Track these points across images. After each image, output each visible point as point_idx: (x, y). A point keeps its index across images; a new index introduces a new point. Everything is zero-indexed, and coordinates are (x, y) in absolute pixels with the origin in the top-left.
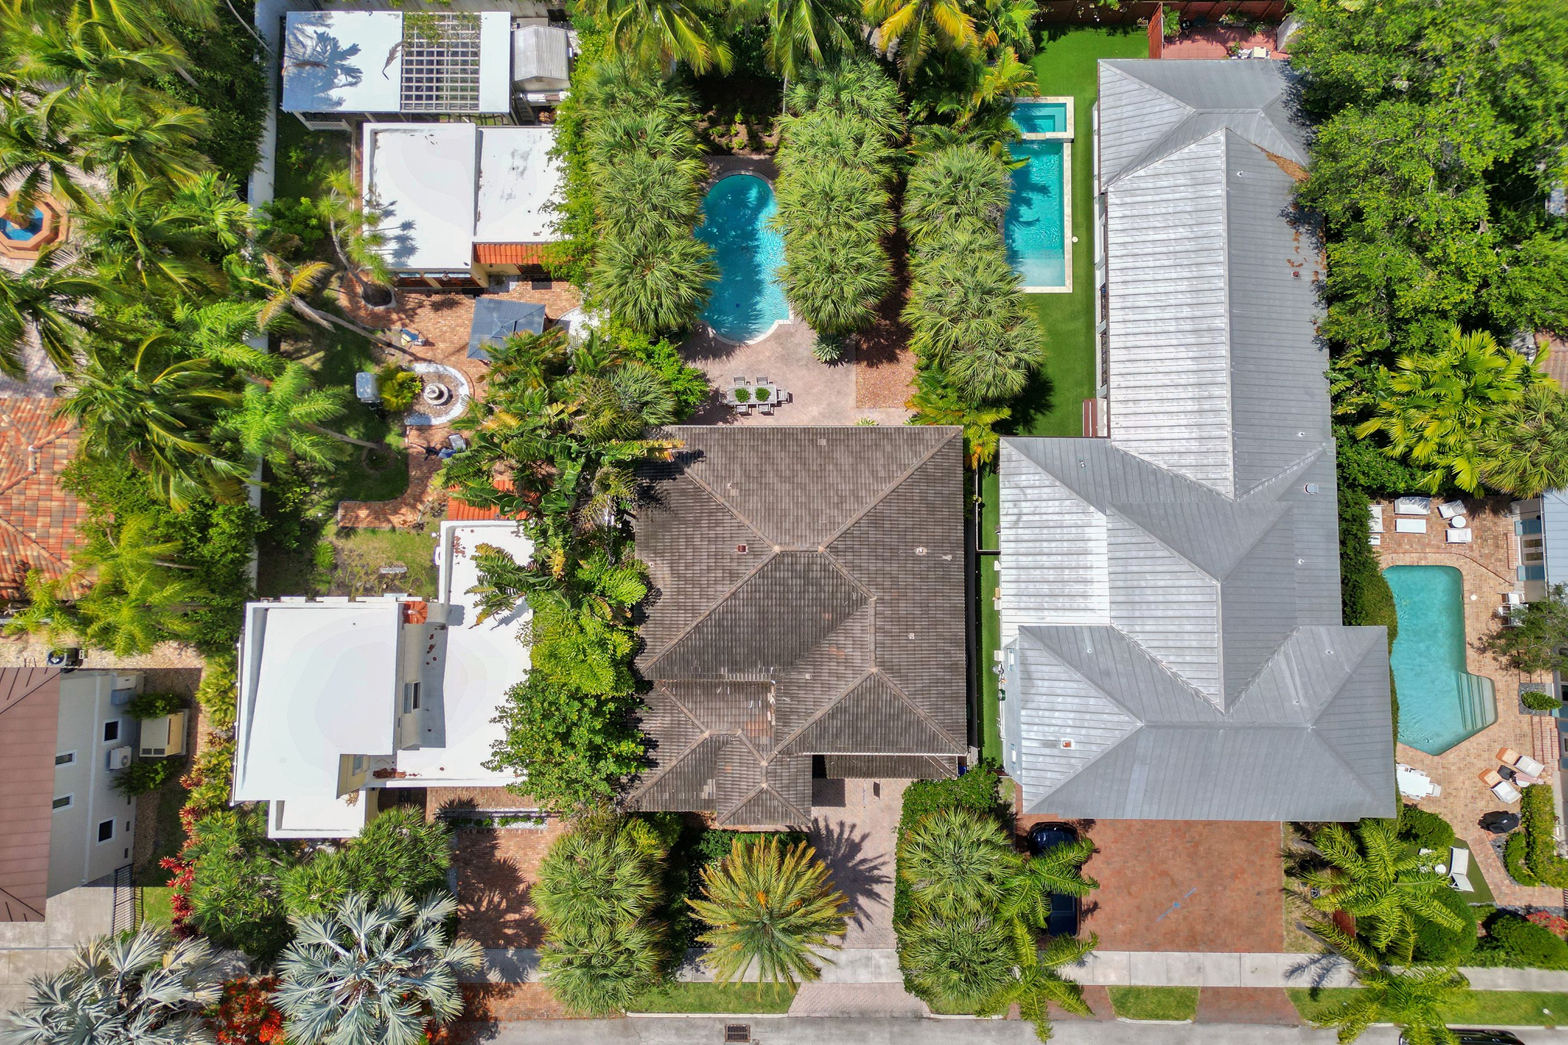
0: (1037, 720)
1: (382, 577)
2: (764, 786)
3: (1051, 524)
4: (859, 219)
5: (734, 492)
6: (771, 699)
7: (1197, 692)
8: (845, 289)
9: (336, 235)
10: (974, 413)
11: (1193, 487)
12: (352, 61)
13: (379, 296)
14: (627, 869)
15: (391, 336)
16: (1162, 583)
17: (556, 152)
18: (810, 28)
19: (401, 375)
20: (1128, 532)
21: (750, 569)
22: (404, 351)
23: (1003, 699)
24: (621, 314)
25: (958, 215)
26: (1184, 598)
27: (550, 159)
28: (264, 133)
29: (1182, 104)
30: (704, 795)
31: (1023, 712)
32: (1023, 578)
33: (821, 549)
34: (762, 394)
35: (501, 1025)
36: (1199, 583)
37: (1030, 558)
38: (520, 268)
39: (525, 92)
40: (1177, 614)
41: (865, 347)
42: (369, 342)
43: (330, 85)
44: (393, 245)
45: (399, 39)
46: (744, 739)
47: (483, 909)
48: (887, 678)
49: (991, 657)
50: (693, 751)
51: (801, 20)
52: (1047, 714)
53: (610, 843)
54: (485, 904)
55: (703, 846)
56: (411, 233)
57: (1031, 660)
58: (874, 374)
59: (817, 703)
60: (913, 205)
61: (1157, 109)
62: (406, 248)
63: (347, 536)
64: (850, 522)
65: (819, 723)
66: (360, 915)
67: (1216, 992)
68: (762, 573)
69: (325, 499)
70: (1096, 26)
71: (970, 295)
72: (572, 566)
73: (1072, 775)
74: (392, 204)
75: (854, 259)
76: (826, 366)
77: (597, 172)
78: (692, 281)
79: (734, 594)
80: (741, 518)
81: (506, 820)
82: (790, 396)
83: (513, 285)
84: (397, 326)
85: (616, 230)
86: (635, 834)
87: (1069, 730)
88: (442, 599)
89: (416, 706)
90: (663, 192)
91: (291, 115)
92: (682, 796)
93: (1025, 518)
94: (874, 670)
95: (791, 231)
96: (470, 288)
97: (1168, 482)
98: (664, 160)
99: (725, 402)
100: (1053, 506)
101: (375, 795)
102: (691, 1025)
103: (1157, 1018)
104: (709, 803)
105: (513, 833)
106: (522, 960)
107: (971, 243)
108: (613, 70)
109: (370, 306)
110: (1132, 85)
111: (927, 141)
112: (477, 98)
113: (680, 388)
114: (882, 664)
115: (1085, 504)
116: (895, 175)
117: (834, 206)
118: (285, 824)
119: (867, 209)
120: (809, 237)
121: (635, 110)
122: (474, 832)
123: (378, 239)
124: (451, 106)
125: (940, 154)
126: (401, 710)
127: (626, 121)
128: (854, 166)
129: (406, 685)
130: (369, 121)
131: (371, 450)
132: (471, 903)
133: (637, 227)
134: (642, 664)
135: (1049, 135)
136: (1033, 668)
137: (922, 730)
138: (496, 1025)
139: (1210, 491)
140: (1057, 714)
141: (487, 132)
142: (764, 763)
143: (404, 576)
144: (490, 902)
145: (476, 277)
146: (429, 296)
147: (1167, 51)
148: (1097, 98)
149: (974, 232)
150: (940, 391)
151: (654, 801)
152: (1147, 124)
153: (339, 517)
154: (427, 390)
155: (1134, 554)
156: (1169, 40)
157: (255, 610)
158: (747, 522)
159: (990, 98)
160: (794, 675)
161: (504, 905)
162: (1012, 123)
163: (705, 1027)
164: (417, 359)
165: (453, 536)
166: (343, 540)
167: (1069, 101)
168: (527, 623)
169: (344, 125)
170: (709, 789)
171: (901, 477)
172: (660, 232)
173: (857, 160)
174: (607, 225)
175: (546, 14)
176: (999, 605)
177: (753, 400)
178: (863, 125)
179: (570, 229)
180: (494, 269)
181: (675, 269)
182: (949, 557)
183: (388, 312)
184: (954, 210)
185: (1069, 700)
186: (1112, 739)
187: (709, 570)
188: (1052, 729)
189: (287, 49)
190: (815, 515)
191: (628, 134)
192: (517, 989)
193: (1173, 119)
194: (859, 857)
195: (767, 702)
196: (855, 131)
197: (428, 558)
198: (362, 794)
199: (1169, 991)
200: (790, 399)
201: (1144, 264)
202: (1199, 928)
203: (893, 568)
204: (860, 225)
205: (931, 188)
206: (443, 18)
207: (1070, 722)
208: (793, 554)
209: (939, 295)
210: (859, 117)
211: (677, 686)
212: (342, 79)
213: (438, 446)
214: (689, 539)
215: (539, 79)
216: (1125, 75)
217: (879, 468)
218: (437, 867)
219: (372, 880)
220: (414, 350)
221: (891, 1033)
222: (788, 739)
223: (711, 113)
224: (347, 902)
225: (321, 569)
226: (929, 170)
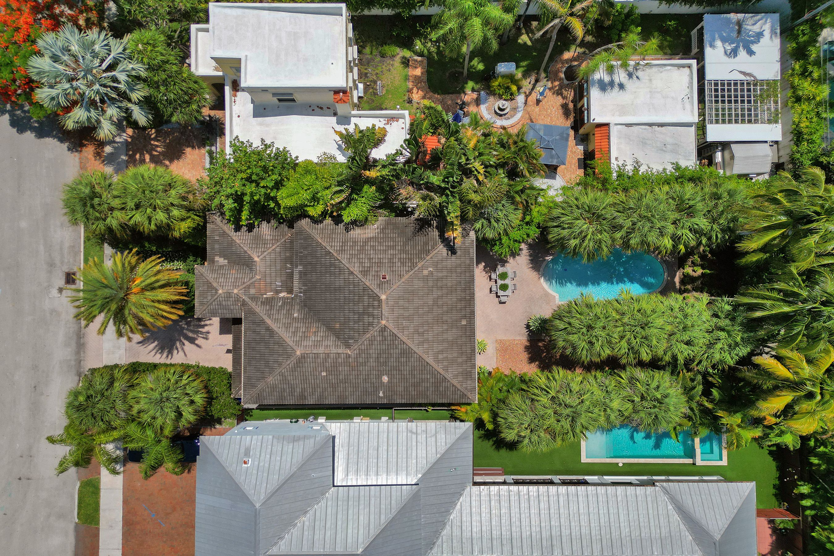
0: (264, 445)
1: (375, 82)
2: (220, 291)
3: (409, 452)
4: (629, 343)
5: (425, 272)
6: (282, 295)
7: (281, 538)
8: (575, 336)
9: (613, 46)
10: (489, 408)
11: (437, 534)
12: (742, 53)
13: (571, 74)
14: (161, 216)
15: (543, 82)
16: (361, 518)
17: (677, 167)
18: (774, 312)
19: (514, 88)
20: (399, 498)
21: (369, 282)
22: (533, 89)
23: (291, 422)
24: (556, 205)
25: (633, 401)
26: (350, 531)
27: (673, 164)
28: (688, 6)
29: (722, 532)
30: (217, 258)
31: (271, 437)
32: (371, 435)
33: (384, 322)
34: (504, 287)
35: (76, 154)
36: (360, 540)
37: (385, 440)
38: (593, 151)
39: (723, 151)
40: (339, 527)
41: (540, 344)
42: (539, 70)
43: (724, 40)
44: (607, 79)
45: (759, 77)
46: (253, 280)
47: (152, 142)
48: (293, 361)
49: (322, 415)
50: (245, 252)
51: (780, 307)
52: (269, 450)
53: (181, 207)
54: (156, 143)
55: (191, 258)
56: (616, 88)
57: (307, 441)
58: (521, 349)
59: (277, 320)
60: (641, 374)
61: (718, 517)
62: (603, 87)
63: (403, 63)
64: (404, 339)
65: (263, 322)
66: (127, 71)
67: (96, 535)
68: (366, 289)
69: (428, 50)
70: (780, 478)
71: (570, 409)
72: (370, 182)
73: (224, 465)
74: (637, 77)
75: (598, 340)
76: (526, 322)
77: (662, 192)
78: (580, 247)
79: (352, 273)
80: (406, 277)
81: (211, 153)
82: (504, 303)
83: (581, 148)
84: (549, 84)
85: (618, 202)
86: (189, 220)
87: (256, 463)
88: (355, 112)
89: (280, 100)
90: (646, 229)
91: (701, 20)
92: (217, 246)
93: (414, 436)
94: (298, 353)
95: (619, 303)
96: (578, 124)
97: (440, 519)
98: (671, 229)
99: (499, 267)
100: (422, 453)
101: (220, 82)
102: (77, 253)
103: (79, 503)
104: (213, 261)
105: (202, 157)
106: (119, 164)
107: (611, 409)
108: (739, 198)
109: (564, 69)
110: (737, 503)
111: (690, 384)
112: (717, 122)
113: (503, 241)
114: (303, 357)
115: (423, 472)
116: (664, 363)
117: (638, 329)
118: (200, 34)
119: (636, 348)
120: (614, 314)
121: (709, 211)
122: (204, 137)
123: (610, 70)
124: (711, 109)
125: (680, 391)
126: (274, 91)
127: (700, 206)
128: (668, 340)
129: (291, 94)
130: (698, 64)
131: (462, 73)
132: (156, 136)
133: (619, 214)
134: (304, 223)
135: (698, 451)
136: (301, 443)
137: (258, 380)
138: (77, 151)
139: (434, 544)
140: (268, 456)
141: (693, 129)
142: (236, 291)
143: (375, 94)
144: (157, 146)
145: (585, 126)
146: (572, 102)
147: (763, 521)
148: (727, 480)
149: (620, 411)
150: (505, 388)
151: (213, 231)
152: (707, 511)
153: (416, 58)
154: (504, 102)
155: (383, 502)
156: (771, 522)
157: (341, 8)
158: (403, 280)
159: (724, 421)
160: (297, 307)
161: (155, 153)
162: (704, 432)
163: (75, 261)
164: (527, 96)
165: (399, 118)
166: (400, 60)
167: (724, 462)
168: (335, 159)
169: (695, 50)
170: (221, 261)
171: (439, 368)
172: (616, 228)
173: (673, 342)
174: (622, 196)
175: (781, 161)
176: (357, 420)
177: (500, 282)
178: (701, 345)
179: (620, 176)
180: (591, 137)
181: (589, 237)
182: (381, 394)
183: (561, 79)
184: (637, 399)
185: (278, 464)
186: (248, 488)
187: (370, 259)
188: (258, 454)
189: (751, 15)
190: (409, 318)
191: (690, 207)
192: (100, 162)
193: (710, 527)
194: (186, 343)
195: (281, 292)
196: (696, 341)
197: (388, 106)
198: (221, 74)
199: (97, 509)
200: (501, 303)
201: (601, 508)
202: (138, 527)
203: (372, 363)
204: (624, 343)
205: (654, 385)
206: (776, 102)
207: (261, 464)
208: (380, 306)
209: (571, 391)
210: (707, 343)
211: (292, 242)
212: (729, 47)
213: (465, 110)
214: (393, 247)
215: (732, 157)
216: (744, 498)
217: (445, 355)
218: (172, 115)
219: (156, 79)
220: (533, 94)
221: (70, 360)
222: (253, 305)
223: (710, 255)
224: (140, 65)
225: (380, 49)
226: (667, 384)
